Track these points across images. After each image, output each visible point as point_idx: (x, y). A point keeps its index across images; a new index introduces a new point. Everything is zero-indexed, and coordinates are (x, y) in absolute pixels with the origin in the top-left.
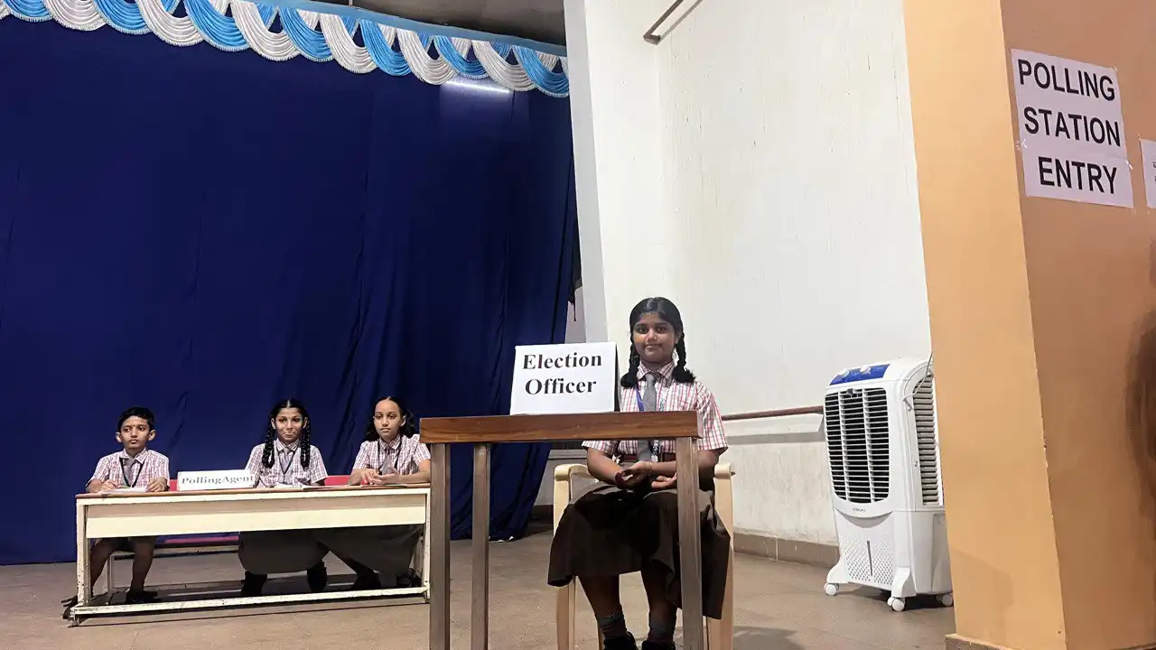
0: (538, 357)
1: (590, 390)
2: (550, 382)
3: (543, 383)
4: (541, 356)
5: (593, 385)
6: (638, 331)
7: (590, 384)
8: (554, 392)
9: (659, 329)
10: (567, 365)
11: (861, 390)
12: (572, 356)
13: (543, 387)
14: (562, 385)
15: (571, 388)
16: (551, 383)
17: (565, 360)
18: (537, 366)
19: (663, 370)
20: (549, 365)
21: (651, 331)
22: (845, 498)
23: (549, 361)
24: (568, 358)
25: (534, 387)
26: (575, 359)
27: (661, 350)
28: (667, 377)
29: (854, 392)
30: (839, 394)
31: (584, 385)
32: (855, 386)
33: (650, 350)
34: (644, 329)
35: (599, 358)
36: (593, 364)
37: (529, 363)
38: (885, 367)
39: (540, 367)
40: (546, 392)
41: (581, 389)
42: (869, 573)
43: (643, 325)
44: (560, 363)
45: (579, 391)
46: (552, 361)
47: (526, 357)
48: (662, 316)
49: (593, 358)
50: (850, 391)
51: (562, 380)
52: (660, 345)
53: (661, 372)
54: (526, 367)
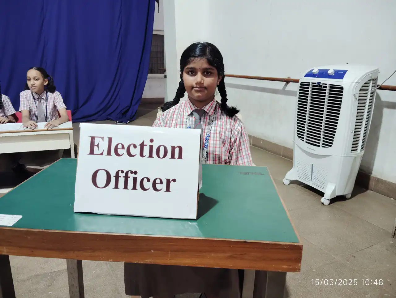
0: (106, 141)
1: (168, 189)
2: (120, 174)
3: (113, 174)
4: (110, 140)
5: (172, 183)
6: (188, 73)
7: (168, 181)
8: (126, 187)
9: (206, 73)
10: (142, 155)
11: (326, 84)
12: (147, 142)
13: (113, 180)
14: (135, 179)
15: (146, 185)
16: (122, 175)
17: (139, 147)
18: (106, 152)
19: (207, 107)
20: (120, 152)
21: (199, 74)
22: (303, 141)
23: (120, 146)
24: (142, 145)
25: (102, 179)
26: (151, 147)
27: (206, 91)
28: (210, 114)
29: (321, 85)
30: (311, 84)
31: (161, 182)
32: (323, 81)
33: (197, 91)
34: (193, 72)
35: (180, 149)
36: (173, 157)
37: (96, 148)
38: (345, 72)
39: (109, 153)
40: (116, 187)
41: (158, 186)
42: (310, 179)
43: (191, 68)
44: (133, 151)
45: (155, 189)
46: (123, 147)
47: (93, 139)
48: (210, 62)
49: (173, 148)
50: (319, 83)
51: (136, 173)
52: (205, 88)
53: (205, 110)
54: (92, 152)
